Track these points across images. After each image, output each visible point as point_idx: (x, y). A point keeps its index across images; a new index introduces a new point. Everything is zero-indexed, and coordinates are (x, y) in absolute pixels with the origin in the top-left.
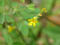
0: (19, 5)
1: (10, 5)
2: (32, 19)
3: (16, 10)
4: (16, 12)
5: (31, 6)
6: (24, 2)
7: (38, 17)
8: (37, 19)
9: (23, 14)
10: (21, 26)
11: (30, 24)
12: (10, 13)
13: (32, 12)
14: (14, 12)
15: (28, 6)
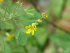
0: (16, 9)
1: (6, 9)
2: (30, 26)
3: (13, 15)
4: (12, 18)
5: (29, 10)
6: (22, 5)
7: (37, 23)
8: (36, 26)
9: (21, 20)
10: (18, 34)
11: (28, 32)
12: (5, 19)
13: (32, 17)
14: (10, 18)
15: (27, 11)
